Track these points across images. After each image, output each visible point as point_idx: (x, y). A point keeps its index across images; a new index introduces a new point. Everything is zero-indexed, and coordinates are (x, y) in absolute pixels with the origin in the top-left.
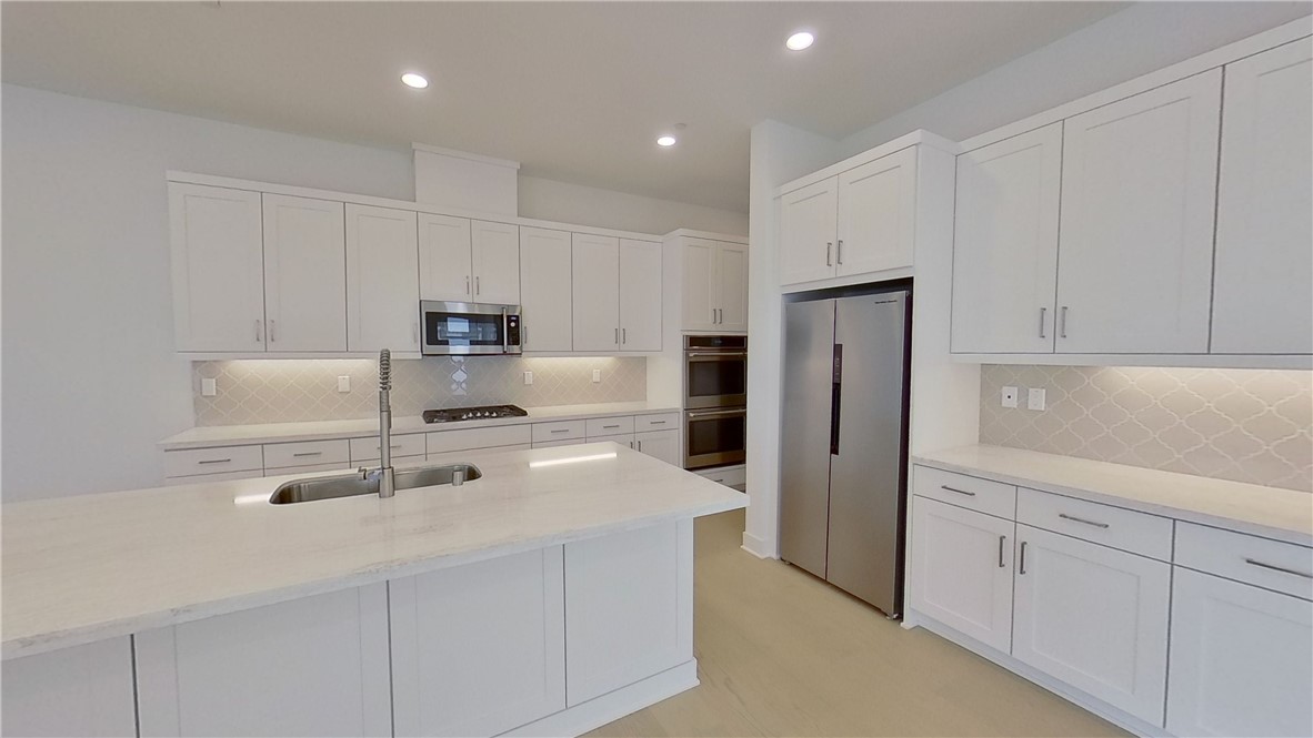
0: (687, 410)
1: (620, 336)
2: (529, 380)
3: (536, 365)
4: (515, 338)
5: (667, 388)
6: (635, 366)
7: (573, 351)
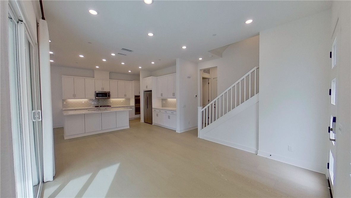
0: (135, 106)
1: (125, 95)
2: (111, 102)
3: (113, 100)
4: (109, 96)
5: (132, 103)
6: (128, 100)
7: (118, 98)
